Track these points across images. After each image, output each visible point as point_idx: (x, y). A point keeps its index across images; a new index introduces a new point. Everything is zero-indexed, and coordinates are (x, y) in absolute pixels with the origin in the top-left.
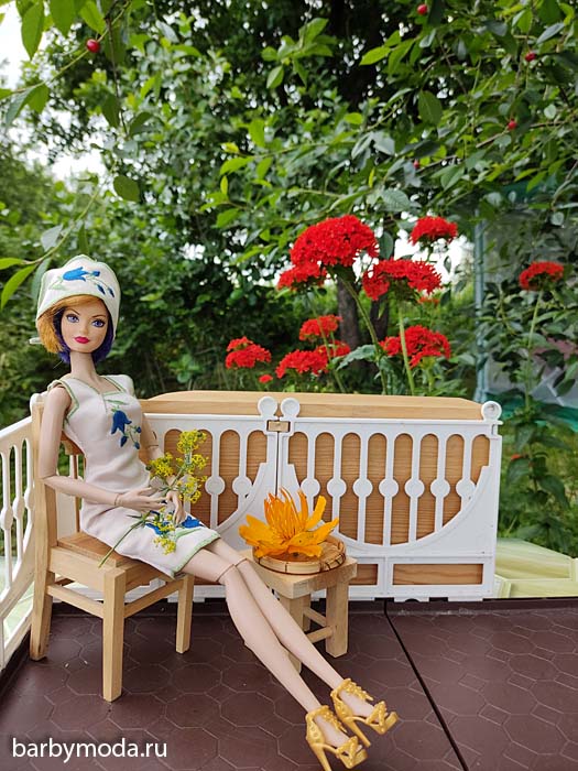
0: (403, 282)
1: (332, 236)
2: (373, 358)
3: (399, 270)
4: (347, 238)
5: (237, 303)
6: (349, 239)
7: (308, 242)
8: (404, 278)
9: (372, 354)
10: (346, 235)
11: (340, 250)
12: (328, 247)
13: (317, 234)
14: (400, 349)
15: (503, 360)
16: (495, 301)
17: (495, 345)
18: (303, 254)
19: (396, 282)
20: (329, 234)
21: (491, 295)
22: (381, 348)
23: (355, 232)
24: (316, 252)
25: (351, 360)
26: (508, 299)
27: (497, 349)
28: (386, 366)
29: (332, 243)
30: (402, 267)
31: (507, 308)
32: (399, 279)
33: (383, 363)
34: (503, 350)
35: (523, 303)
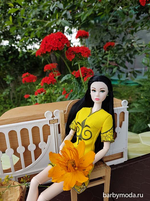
0: (79, 54)
1: (54, 40)
2: (71, 78)
3: (77, 50)
4: (59, 40)
5: (21, 58)
6: (60, 41)
7: (46, 42)
8: (80, 53)
9: (70, 77)
10: (59, 39)
11: (58, 45)
12: (53, 44)
13: (49, 39)
14: (80, 75)
15: (97, 68)
16: (95, 52)
17: (95, 64)
18: (45, 47)
19: (77, 54)
20: (53, 39)
21: (93, 50)
22: (73, 75)
23: (62, 38)
24: (50, 46)
25: (64, 80)
26: (98, 51)
27: (96, 65)
28: (75, 81)
29: (55, 42)
30: (78, 49)
31: (98, 54)
32: (78, 53)
33: (74, 80)
34: (97, 65)
35: (102, 52)
